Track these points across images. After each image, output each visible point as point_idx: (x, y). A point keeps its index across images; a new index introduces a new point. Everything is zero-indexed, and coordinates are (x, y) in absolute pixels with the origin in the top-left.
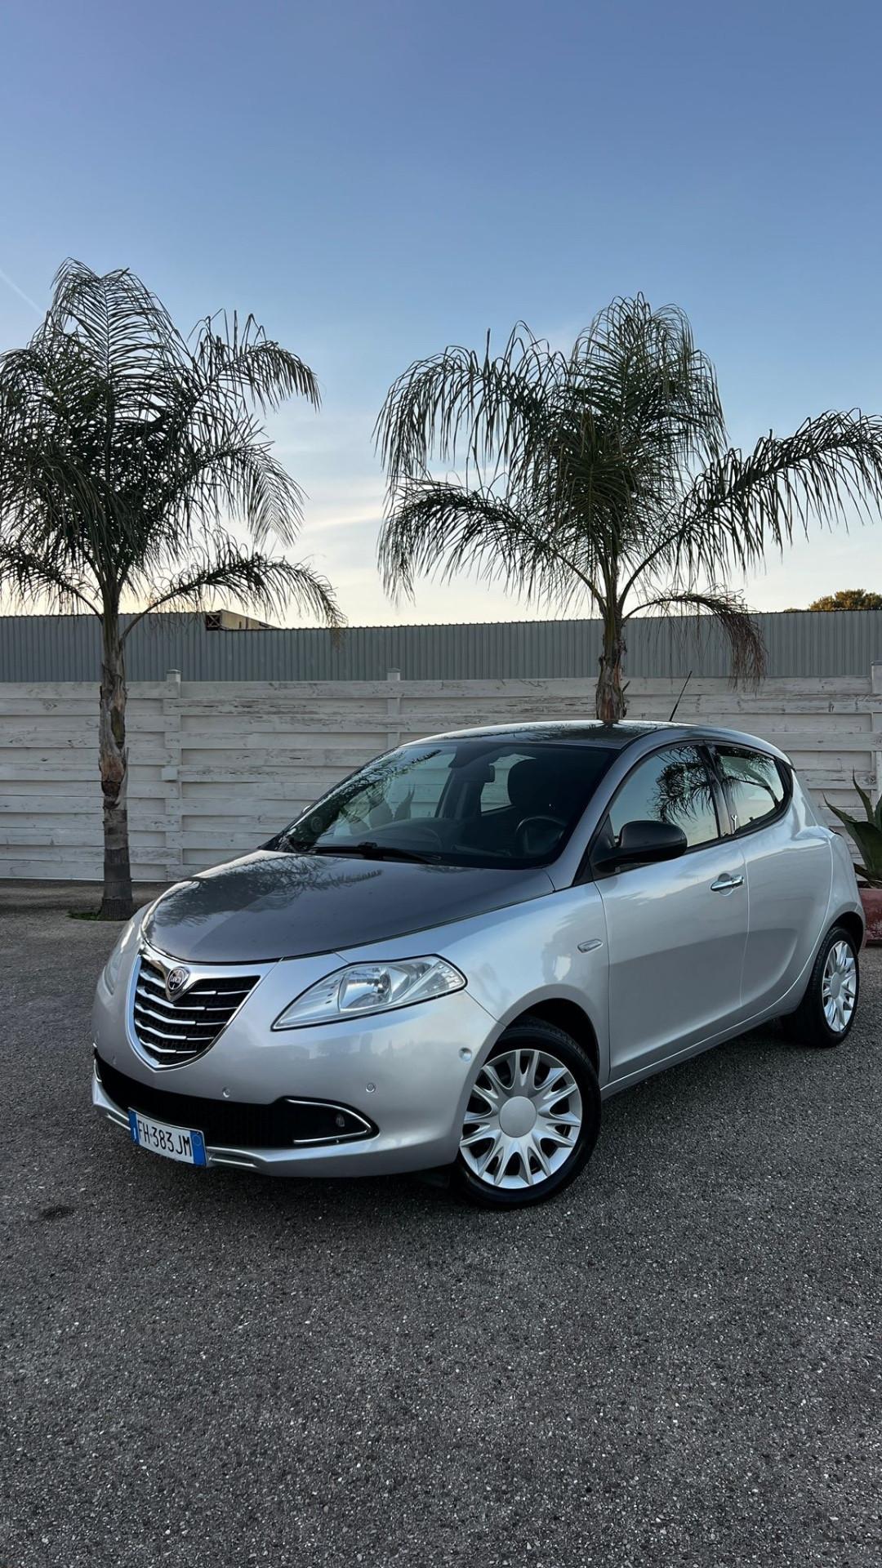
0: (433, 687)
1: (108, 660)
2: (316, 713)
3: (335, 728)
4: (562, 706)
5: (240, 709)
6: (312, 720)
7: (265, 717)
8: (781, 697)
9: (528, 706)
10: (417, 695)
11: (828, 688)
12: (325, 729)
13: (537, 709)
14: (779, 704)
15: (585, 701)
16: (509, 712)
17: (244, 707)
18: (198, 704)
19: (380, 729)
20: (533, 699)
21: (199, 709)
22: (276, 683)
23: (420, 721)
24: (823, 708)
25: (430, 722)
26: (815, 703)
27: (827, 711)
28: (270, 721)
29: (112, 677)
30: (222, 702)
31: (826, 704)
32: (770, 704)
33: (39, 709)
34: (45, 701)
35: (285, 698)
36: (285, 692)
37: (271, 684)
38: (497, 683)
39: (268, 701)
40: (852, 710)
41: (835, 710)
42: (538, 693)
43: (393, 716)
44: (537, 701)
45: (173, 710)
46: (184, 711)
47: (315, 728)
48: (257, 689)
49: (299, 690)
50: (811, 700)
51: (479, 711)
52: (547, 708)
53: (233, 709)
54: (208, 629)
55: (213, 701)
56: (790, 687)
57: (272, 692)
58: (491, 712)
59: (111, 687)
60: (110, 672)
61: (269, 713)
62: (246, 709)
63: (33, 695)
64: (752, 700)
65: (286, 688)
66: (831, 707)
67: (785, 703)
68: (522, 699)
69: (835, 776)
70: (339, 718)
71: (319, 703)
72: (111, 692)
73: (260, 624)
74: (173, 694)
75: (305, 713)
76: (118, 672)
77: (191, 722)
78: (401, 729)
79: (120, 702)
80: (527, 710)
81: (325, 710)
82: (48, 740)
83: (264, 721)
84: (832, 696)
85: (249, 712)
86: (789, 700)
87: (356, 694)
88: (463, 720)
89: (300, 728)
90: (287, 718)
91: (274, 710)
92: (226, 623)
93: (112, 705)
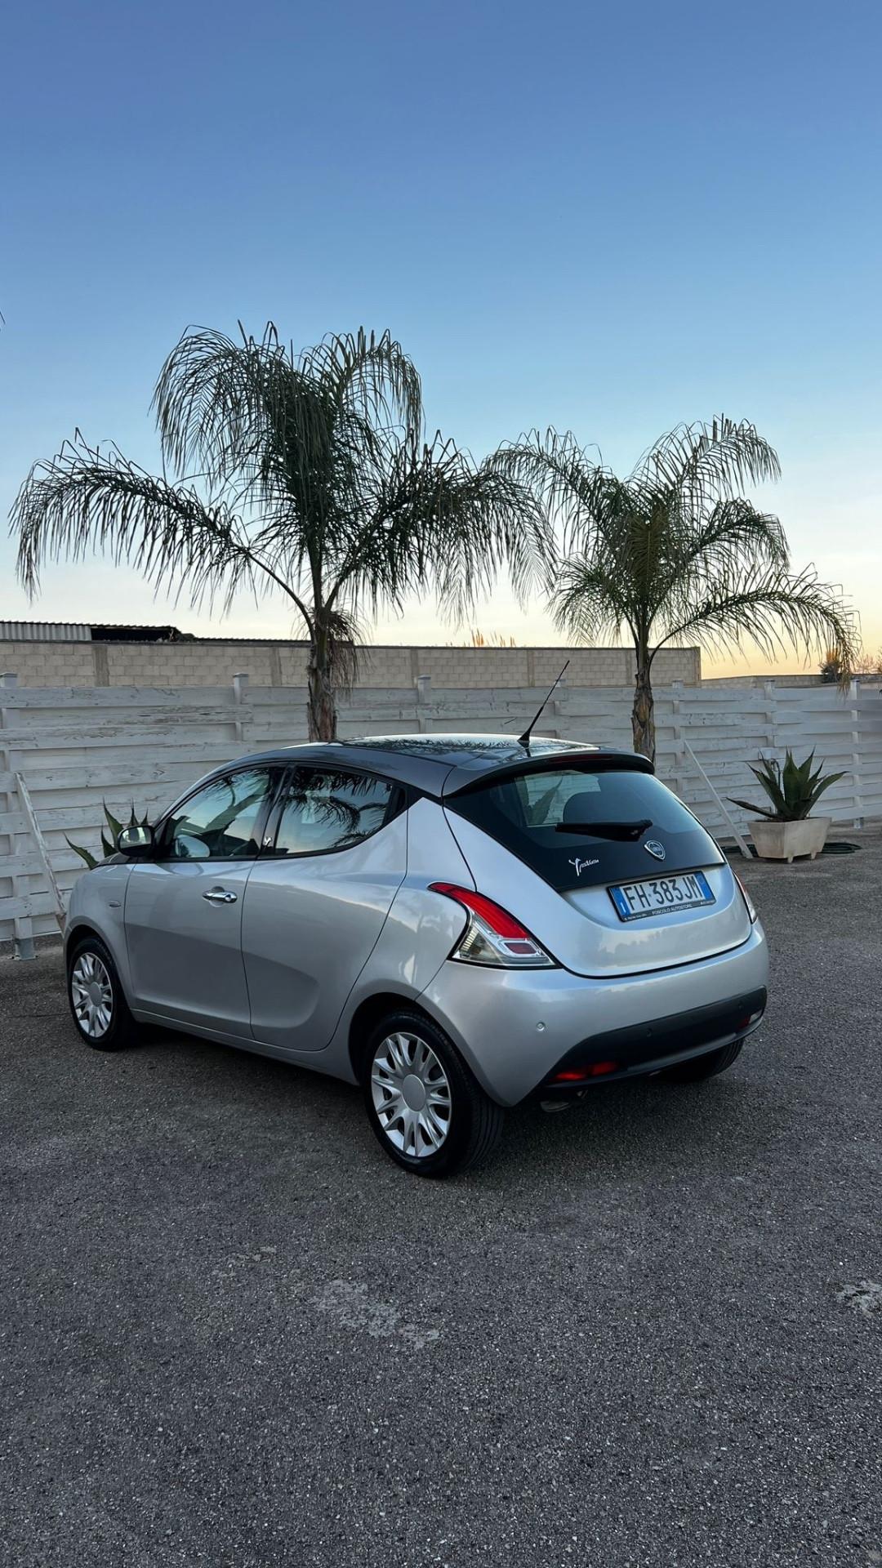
4: (197, 716)
8: (368, 706)
9: (162, 716)
11: (392, 698)
13: (172, 719)
14: (366, 712)
16: (142, 723)
20: (167, 708)
23: (51, 735)
24: (395, 716)
25: (61, 736)
26: (391, 711)
27: (398, 718)
31: (397, 712)
32: (360, 713)
40: (413, 717)
41: (404, 718)
44: (171, 711)
51: (109, 722)
52: (181, 718)
56: (369, 698)
58: (121, 723)
64: (349, 709)
66: (401, 714)
78: (28, 746)
80: (161, 721)
86: (374, 709)
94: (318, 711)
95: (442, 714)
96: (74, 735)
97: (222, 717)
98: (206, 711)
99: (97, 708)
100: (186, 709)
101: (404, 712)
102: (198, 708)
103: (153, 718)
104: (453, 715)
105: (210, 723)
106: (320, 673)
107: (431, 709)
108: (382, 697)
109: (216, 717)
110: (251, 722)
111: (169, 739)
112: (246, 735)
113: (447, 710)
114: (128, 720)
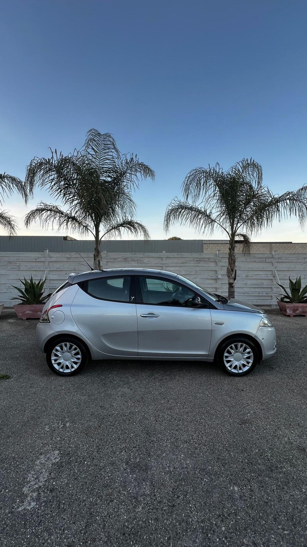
0: (175, 254)
1: (97, 247)
2: (143, 261)
3: (149, 265)
4: (207, 260)
5: (123, 260)
6: (143, 263)
7: (130, 262)
9: (198, 260)
10: (171, 257)
11: (264, 256)
12: (147, 265)
13: (200, 260)
15: (212, 258)
16: (193, 261)
17: (124, 259)
18: (112, 258)
19: (161, 265)
21: (112, 260)
22: (133, 253)
25: (174, 263)
26: (263, 260)
27: (265, 261)
28: (131, 263)
29: (98, 251)
30: (118, 258)
31: (265, 260)
33: (66, 260)
34: (67, 258)
35: (136, 257)
36: (135, 255)
37: (132, 254)
38: (191, 254)
39: (131, 258)
40: (270, 261)
41: (266, 261)
42: (200, 256)
43: (164, 262)
45: (105, 260)
46: (107, 260)
47: (143, 265)
48: (128, 255)
49: (139, 255)
50: (261, 259)
51: (186, 261)
53: (121, 260)
54: (64, 240)
55: (116, 258)
56: (256, 256)
57: (132, 256)
58: (188, 261)
59: (98, 254)
60: (98, 250)
61: (131, 261)
62: (125, 260)
63: (63, 256)
65: (136, 254)
66: (266, 260)
67: (256, 259)
68: (196, 258)
69: (267, 276)
70: (150, 262)
71: (144, 258)
72: (98, 256)
73: (75, 239)
74: (105, 256)
75: (141, 261)
76: (100, 250)
77: (109, 263)
78: (167, 265)
79: (100, 258)
81: (146, 260)
82: (68, 268)
83: (130, 263)
84: (266, 258)
85: (126, 261)
86: (257, 259)
87: (155, 256)
88: (182, 263)
89: (141, 265)
90: (136, 262)
91: (133, 260)
92: (68, 239)
93: (98, 259)
94: (230, 259)
95: (280, 261)
96: (177, 263)
97: (213, 260)
98: (209, 259)
99: (182, 257)
100: (204, 258)
101: (267, 260)
102: (207, 258)
103: (196, 260)
104: (283, 261)
105: (210, 261)
106: (231, 250)
107: (276, 259)
108: (261, 256)
109: (212, 260)
110: (220, 261)
111: (199, 265)
112: (219, 264)
113: (282, 259)
114: (190, 260)
